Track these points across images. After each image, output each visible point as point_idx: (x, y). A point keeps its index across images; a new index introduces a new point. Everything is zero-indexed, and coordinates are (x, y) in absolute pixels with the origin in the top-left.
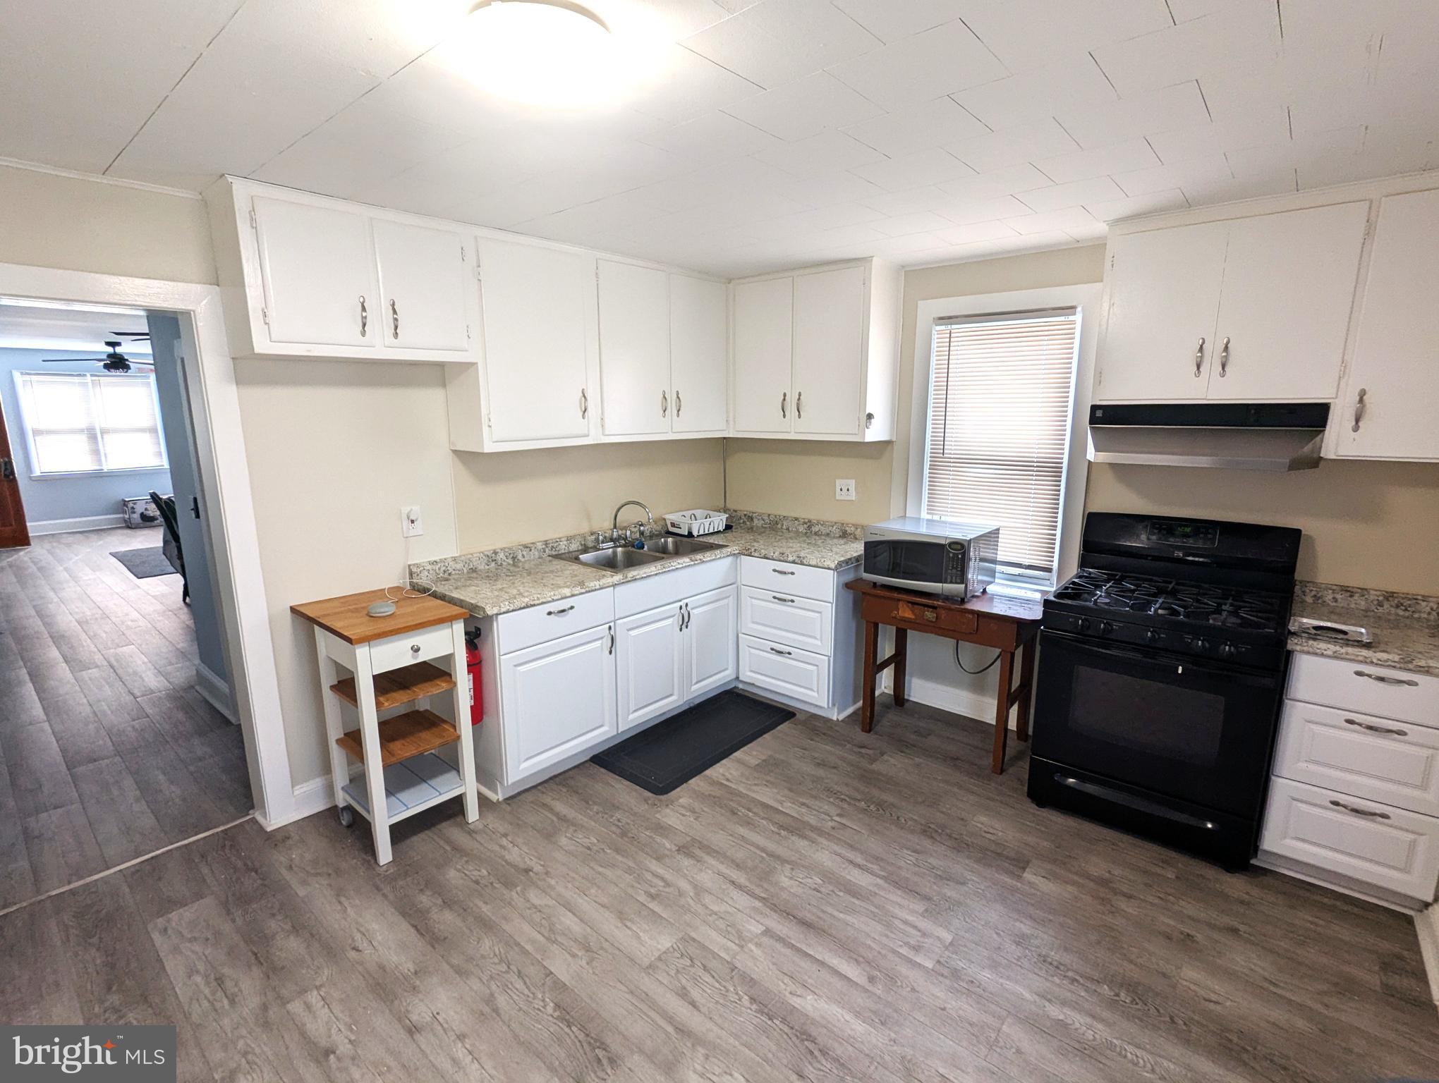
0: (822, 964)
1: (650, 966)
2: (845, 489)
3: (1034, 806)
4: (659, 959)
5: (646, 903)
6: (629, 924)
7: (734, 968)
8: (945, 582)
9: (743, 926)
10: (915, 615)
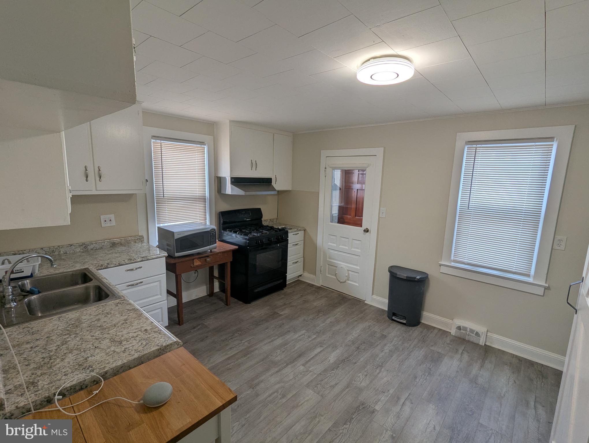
0: (316, 355)
1: (322, 396)
2: (108, 221)
3: (248, 304)
4: (318, 394)
5: (287, 399)
6: (300, 404)
7: (320, 374)
8: (210, 245)
9: (301, 370)
10: (201, 262)
